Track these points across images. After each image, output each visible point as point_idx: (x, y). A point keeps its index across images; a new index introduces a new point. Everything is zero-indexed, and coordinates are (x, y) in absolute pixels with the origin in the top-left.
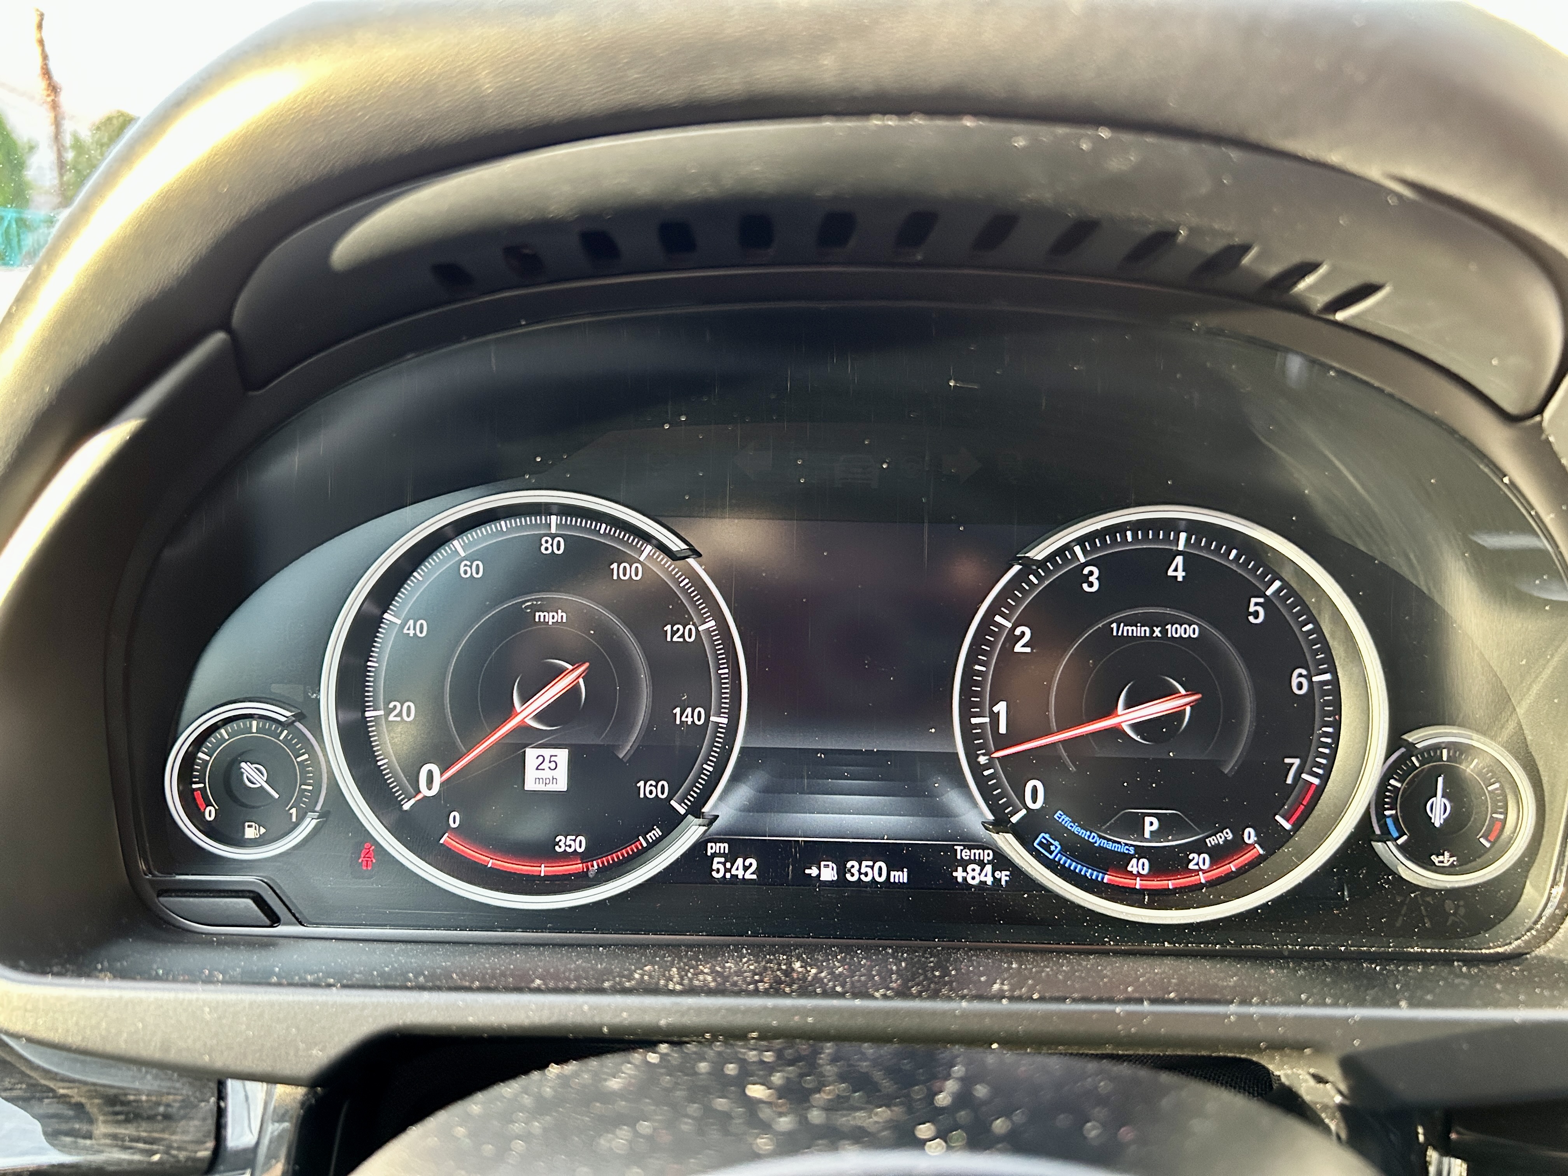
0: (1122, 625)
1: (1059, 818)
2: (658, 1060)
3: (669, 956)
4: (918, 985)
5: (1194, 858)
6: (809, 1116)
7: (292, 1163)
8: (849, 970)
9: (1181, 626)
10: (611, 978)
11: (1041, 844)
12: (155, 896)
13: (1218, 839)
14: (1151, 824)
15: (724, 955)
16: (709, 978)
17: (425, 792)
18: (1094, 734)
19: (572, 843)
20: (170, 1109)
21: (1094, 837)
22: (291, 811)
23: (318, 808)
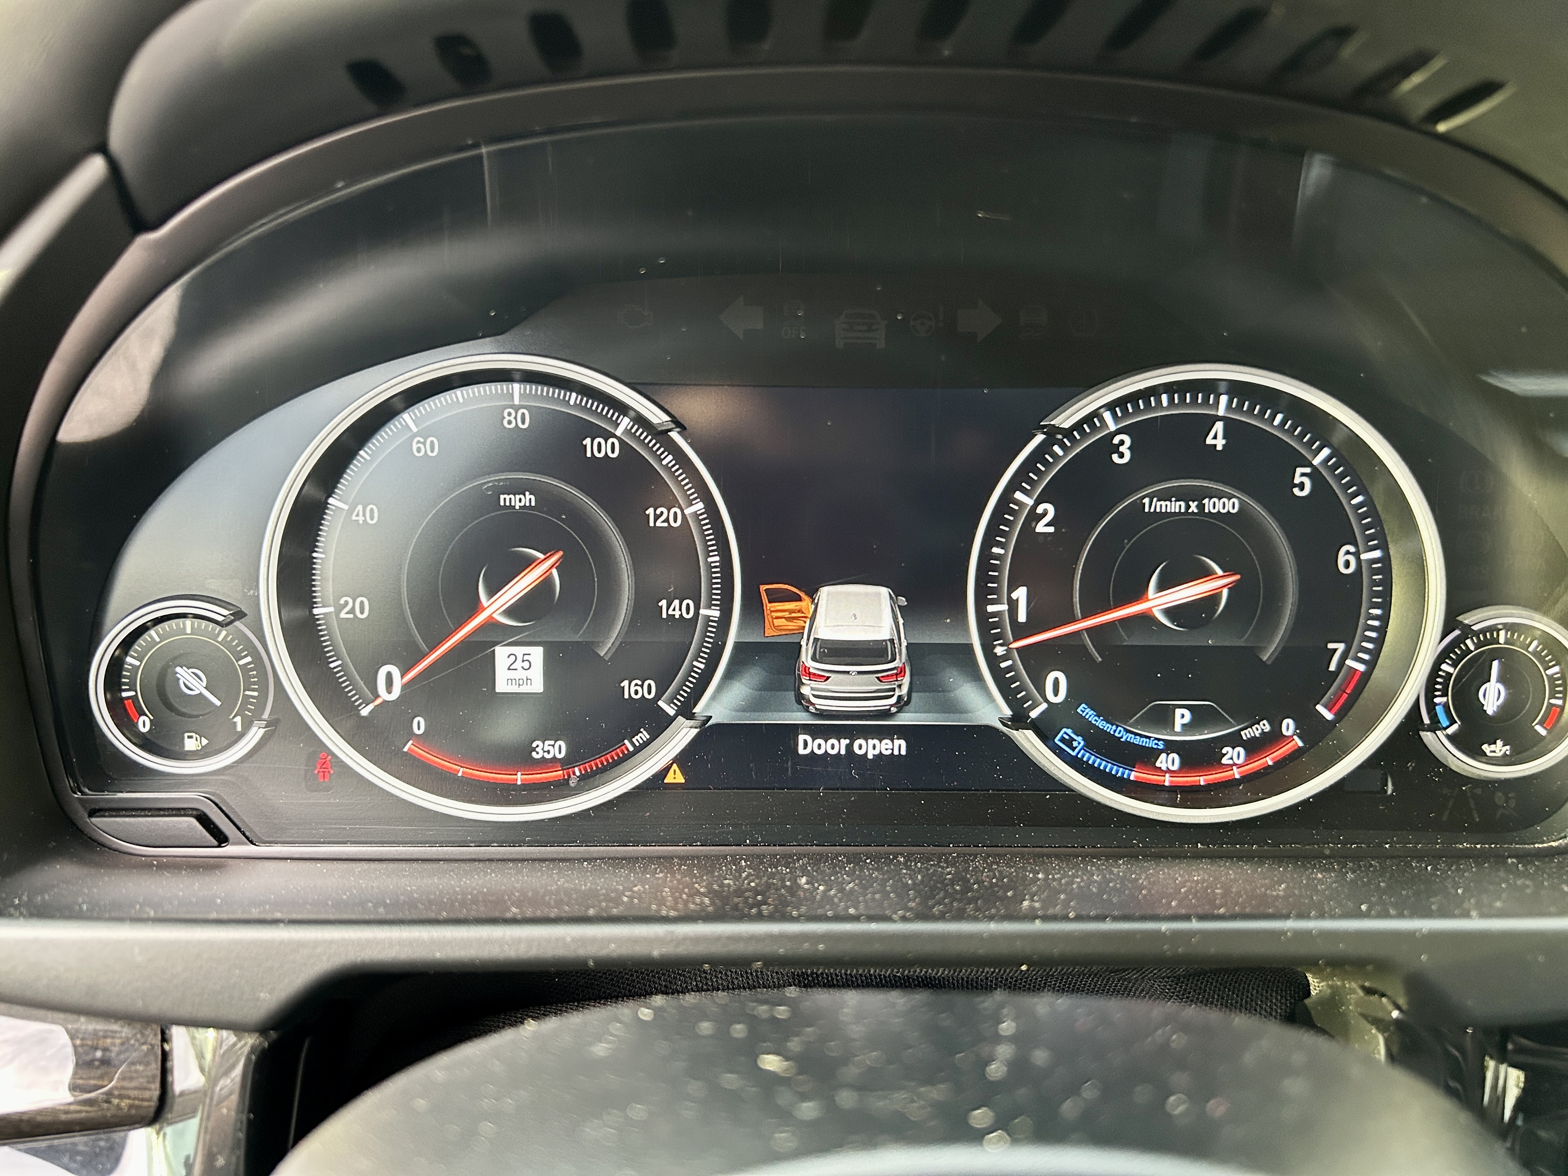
0: (1155, 499)
1: (1083, 712)
2: (652, 1017)
3: (661, 872)
4: (939, 903)
5: (1228, 752)
6: (837, 1098)
7: (246, 1112)
8: (860, 885)
9: (1220, 499)
10: (596, 903)
11: (1062, 740)
12: (86, 815)
13: (1255, 731)
14: (1183, 716)
15: (720, 869)
16: (707, 901)
17: (384, 696)
18: (1123, 621)
19: (551, 748)
20: (108, 1054)
21: (1120, 731)
22: (235, 720)
23: (266, 716)
